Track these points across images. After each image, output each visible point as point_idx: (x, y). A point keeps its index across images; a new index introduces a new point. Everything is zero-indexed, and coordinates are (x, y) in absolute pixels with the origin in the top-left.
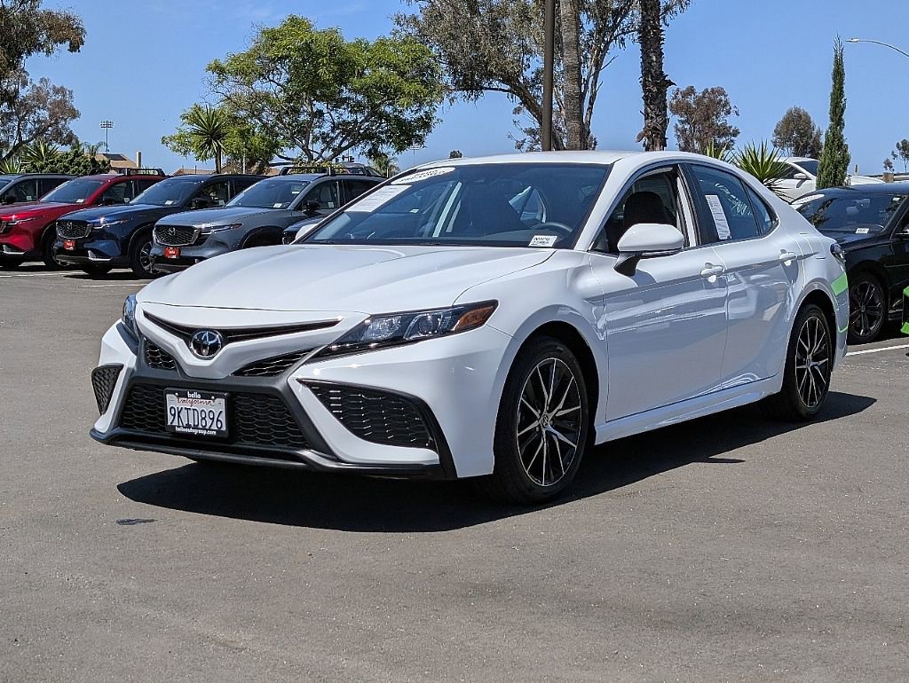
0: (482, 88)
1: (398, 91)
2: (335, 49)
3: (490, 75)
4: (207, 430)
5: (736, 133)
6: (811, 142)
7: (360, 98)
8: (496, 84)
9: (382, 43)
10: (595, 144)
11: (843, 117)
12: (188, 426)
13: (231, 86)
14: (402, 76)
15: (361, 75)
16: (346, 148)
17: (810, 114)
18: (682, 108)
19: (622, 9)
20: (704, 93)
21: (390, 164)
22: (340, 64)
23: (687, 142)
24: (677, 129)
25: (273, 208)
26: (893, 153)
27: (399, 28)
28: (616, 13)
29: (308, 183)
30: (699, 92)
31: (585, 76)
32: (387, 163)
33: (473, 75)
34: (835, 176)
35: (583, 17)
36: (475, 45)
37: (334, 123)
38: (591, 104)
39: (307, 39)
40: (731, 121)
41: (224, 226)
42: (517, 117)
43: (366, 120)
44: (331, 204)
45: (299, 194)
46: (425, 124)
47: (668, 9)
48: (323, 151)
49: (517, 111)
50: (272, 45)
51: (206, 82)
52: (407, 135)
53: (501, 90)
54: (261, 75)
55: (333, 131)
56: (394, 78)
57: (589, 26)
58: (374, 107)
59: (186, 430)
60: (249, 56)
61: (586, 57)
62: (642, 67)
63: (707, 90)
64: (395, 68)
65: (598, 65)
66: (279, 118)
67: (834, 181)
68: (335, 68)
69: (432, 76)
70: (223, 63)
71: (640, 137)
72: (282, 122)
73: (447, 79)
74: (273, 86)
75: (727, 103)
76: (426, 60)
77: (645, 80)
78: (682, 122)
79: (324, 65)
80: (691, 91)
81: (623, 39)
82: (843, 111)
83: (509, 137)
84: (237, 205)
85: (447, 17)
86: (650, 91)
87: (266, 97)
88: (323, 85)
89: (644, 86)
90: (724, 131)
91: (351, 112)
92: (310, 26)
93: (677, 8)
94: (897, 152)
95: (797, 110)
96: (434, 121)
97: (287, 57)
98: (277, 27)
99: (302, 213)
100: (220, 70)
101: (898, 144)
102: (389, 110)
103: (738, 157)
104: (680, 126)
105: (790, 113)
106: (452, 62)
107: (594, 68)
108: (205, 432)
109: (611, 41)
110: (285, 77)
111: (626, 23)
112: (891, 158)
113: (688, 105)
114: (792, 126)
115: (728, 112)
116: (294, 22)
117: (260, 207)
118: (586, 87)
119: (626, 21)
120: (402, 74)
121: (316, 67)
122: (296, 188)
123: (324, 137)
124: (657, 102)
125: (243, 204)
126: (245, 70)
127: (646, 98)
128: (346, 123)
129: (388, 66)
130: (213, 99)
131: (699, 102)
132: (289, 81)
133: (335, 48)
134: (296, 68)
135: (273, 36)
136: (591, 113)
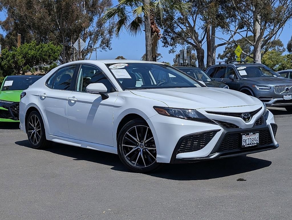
4: (254, 144)
12: (248, 144)
59: (249, 146)
108: (253, 145)
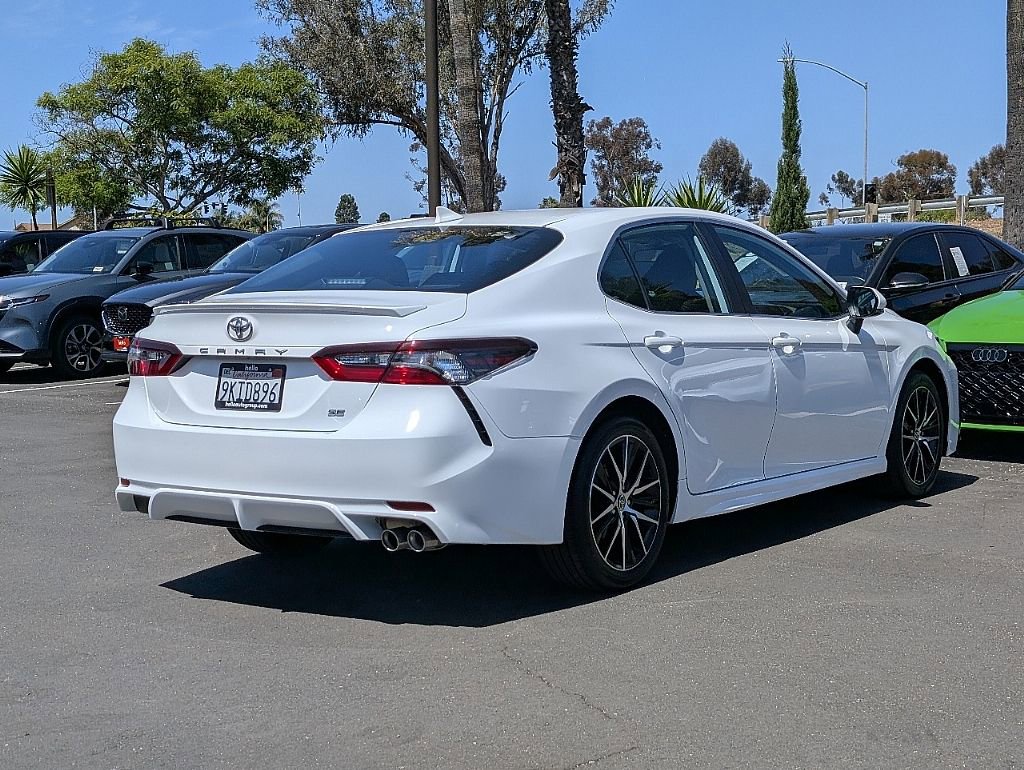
0: (370, 121)
1: (269, 126)
2: (191, 78)
3: (378, 105)
5: (658, 169)
6: (740, 177)
7: (224, 134)
8: (385, 116)
9: (247, 70)
10: (504, 184)
11: (799, 142)
13: (68, 124)
14: (273, 109)
15: (224, 107)
16: (210, 193)
17: (737, 146)
18: (598, 142)
19: (526, 27)
20: (621, 125)
21: (270, 211)
22: (197, 94)
23: (605, 180)
24: (594, 166)
25: (92, 273)
26: (829, 185)
27: (266, 53)
28: (520, 33)
29: (137, 240)
30: (616, 123)
31: (487, 105)
32: (267, 210)
33: (357, 107)
34: (793, 216)
35: (483, 38)
36: (358, 70)
37: (194, 165)
38: (496, 138)
39: (155, 65)
40: (652, 155)
41: (25, 299)
42: (415, 155)
43: (232, 160)
44: (169, 266)
45: (125, 253)
46: (303, 164)
47: (579, 27)
48: (181, 198)
49: (414, 148)
50: (115, 74)
51: (36, 121)
52: (282, 176)
53: (391, 123)
54: (104, 110)
55: (193, 174)
56: (263, 110)
57: (489, 48)
58: (242, 145)
60: (88, 87)
61: (488, 84)
62: (552, 88)
63: (624, 121)
64: (264, 98)
65: (502, 93)
66: (127, 161)
67: (792, 222)
68: (193, 99)
69: (309, 108)
70: (57, 95)
71: (554, 174)
72: (131, 166)
73: (328, 112)
74: (119, 123)
75: (647, 135)
76: (302, 89)
77: (556, 104)
78: (599, 158)
79: (178, 96)
80: (607, 122)
81: (529, 63)
82: (798, 135)
83: (407, 177)
84: (47, 271)
85: (325, 38)
86: (562, 117)
87: (111, 137)
88: (178, 120)
89: (556, 112)
90: (645, 167)
91: (214, 151)
92: (160, 51)
93: (588, 27)
94: (833, 185)
95: (724, 142)
96: (313, 160)
97: (133, 88)
98: (121, 52)
99: (129, 278)
100: (52, 105)
101: (833, 176)
102: (259, 149)
103: (672, 196)
104: (597, 162)
105: (715, 145)
106: (333, 92)
107: (497, 96)
109: (516, 64)
110: (132, 113)
111: (531, 44)
112: (826, 192)
113: (605, 138)
114: (719, 159)
115: (649, 146)
116: (141, 46)
117: (75, 272)
118: (490, 118)
119: (531, 42)
120: (273, 106)
121: (169, 100)
122: (123, 246)
123: (183, 182)
124: (573, 130)
125: (55, 268)
126: (84, 103)
127: (558, 126)
128: (208, 165)
129: (256, 96)
130: (45, 140)
131: (616, 134)
132: (139, 116)
133: (190, 75)
134: (145, 100)
135: (114, 63)
136: (497, 148)
